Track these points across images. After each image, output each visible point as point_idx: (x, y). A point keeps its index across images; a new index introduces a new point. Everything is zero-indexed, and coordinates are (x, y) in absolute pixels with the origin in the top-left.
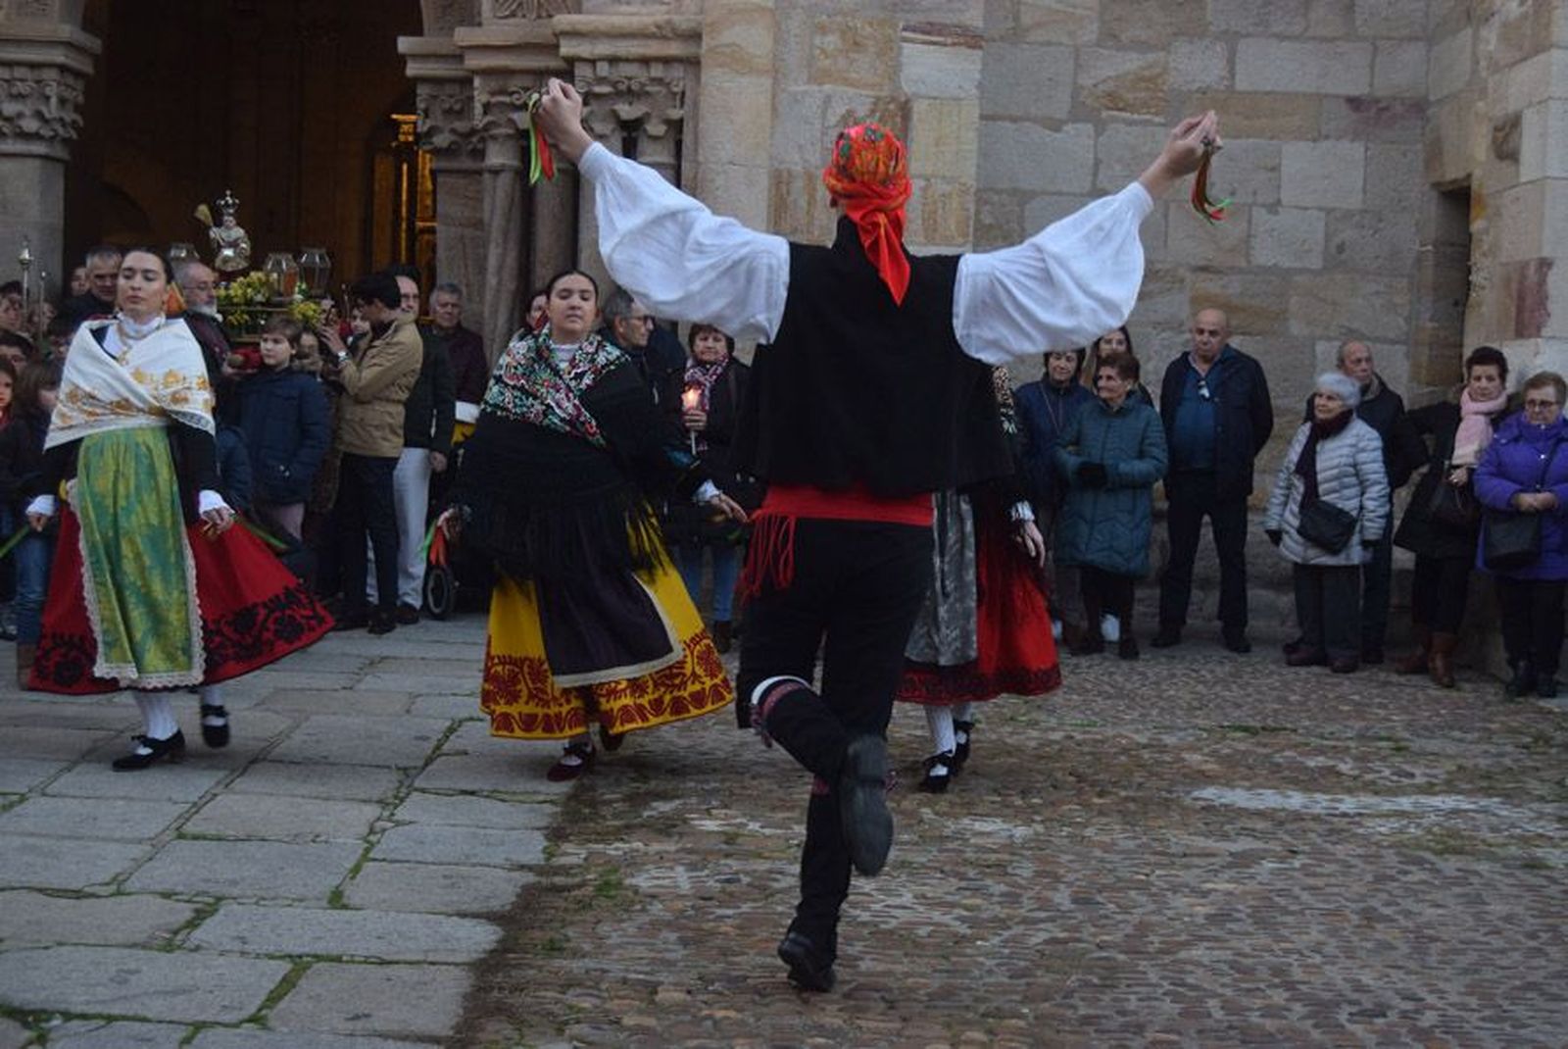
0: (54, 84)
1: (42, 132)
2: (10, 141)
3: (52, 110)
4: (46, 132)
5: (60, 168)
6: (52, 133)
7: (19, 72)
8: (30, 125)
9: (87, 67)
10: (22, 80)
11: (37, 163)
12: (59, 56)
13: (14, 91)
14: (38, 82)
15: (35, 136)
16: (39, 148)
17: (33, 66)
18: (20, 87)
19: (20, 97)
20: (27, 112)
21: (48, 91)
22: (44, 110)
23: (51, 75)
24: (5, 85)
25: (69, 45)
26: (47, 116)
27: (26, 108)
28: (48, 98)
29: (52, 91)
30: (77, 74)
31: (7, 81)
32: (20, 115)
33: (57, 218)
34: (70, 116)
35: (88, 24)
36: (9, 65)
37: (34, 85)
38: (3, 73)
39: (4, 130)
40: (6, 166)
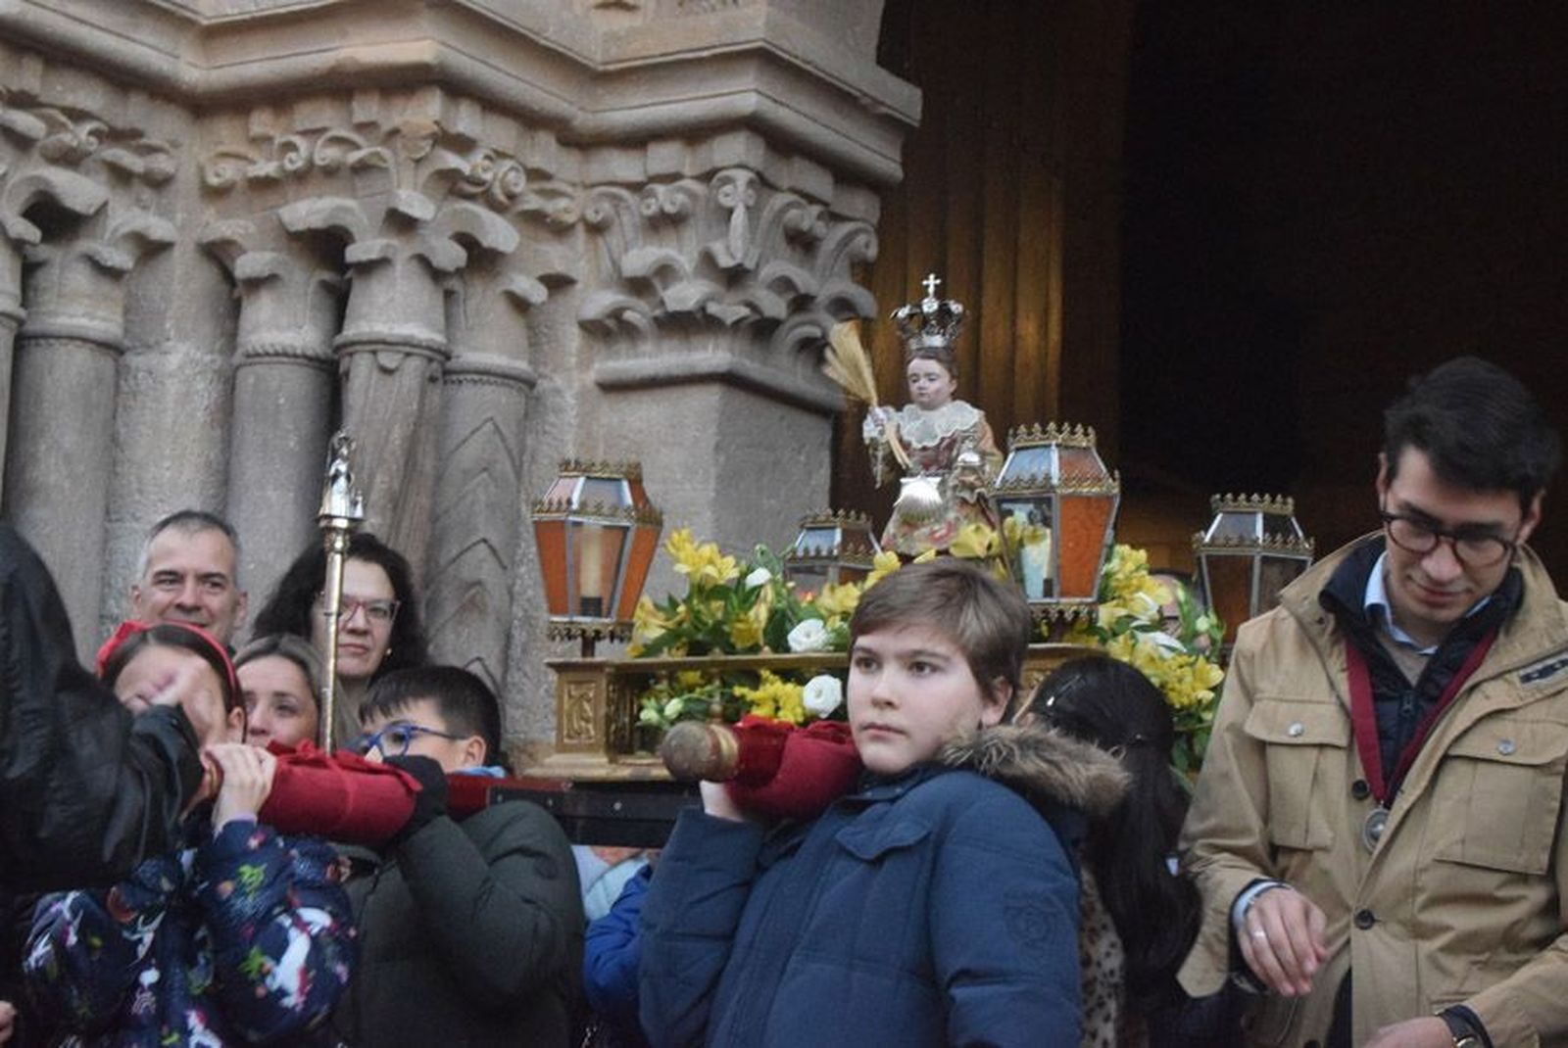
0: (740, 176)
1: (713, 308)
2: (647, 347)
3: (735, 246)
4: (731, 310)
6: (742, 312)
7: (664, 157)
8: (685, 294)
10: (674, 177)
11: (711, 397)
12: (744, 94)
13: (651, 208)
14: (707, 177)
15: (702, 323)
16: (712, 355)
17: (695, 133)
18: (666, 199)
19: (665, 223)
20: (683, 259)
21: (727, 202)
22: (718, 248)
23: (735, 151)
24: (630, 197)
25: (765, 58)
26: (726, 262)
27: (680, 250)
28: (726, 216)
29: (736, 193)
31: (634, 186)
32: (665, 272)
36: (636, 140)
37: (697, 187)
38: (624, 166)
39: (628, 315)
40: (644, 413)
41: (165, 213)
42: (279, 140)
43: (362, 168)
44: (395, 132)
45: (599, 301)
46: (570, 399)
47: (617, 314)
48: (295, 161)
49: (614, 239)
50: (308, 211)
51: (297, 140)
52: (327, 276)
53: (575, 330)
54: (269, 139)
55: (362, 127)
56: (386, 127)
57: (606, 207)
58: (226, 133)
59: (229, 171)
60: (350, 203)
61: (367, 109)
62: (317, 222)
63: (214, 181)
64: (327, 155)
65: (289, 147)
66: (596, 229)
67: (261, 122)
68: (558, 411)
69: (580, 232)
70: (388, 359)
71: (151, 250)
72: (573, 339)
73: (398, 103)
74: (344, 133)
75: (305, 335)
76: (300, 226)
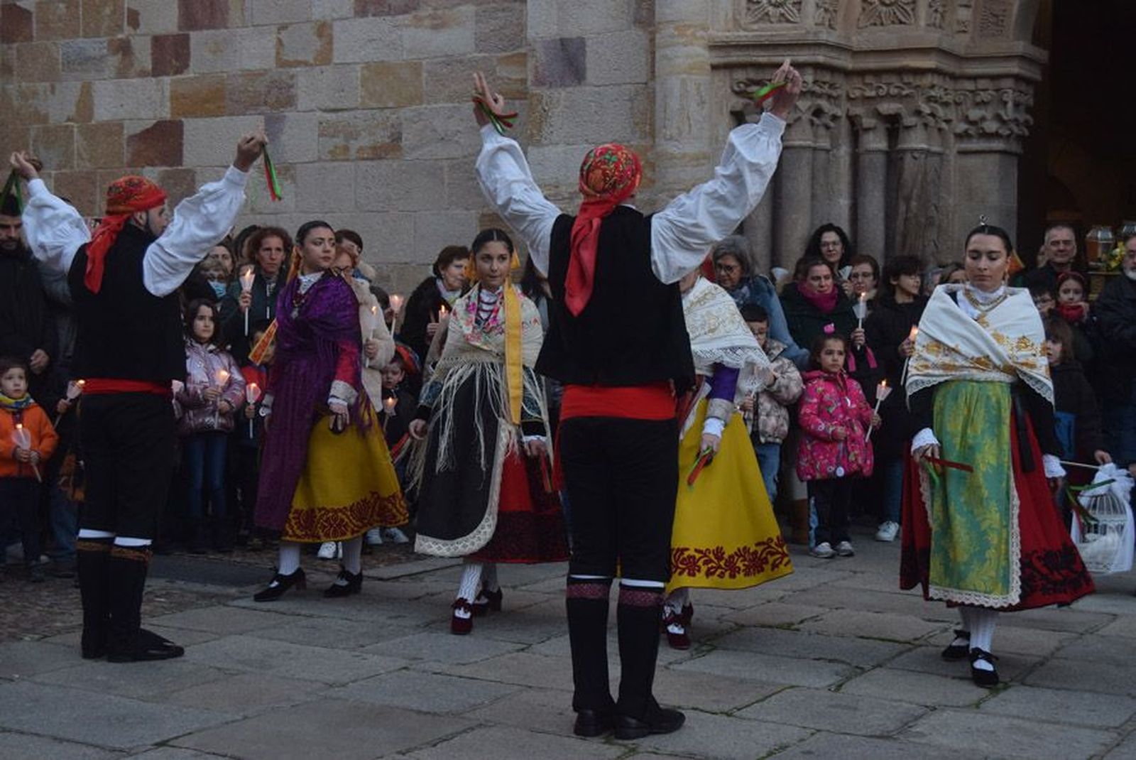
0: (1010, 91)
1: (1000, 131)
2: (975, 140)
3: (1009, 113)
4: (1005, 132)
5: (1015, 161)
6: (1008, 132)
7: (982, 84)
8: (991, 126)
9: (1036, 74)
10: (987, 90)
11: (995, 158)
12: (1014, 68)
13: (978, 99)
14: (997, 90)
15: (996, 135)
16: (997, 145)
17: (993, 77)
18: (984, 96)
19: (984, 104)
20: (989, 115)
21: (1005, 98)
22: (1002, 113)
23: (1008, 83)
24: (970, 95)
25: (1022, 58)
26: (1005, 118)
27: (988, 113)
28: (1005, 103)
29: (1009, 97)
30: (1028, 81)
31: (972, 92)
32: (983, 119)
33: (1013, 203)
34: (1022, 117)
35: (1036, 40)
36: (974, 78)
37: (994, 93)
38: (969, 85)
39: (970, 132)
40: (972, 161)
41: (839, 106)
42: (875, 85)
43: (907, 96)
44: (918, 86)
45: (962, 127)
46: (952, 158)
47: (966, 131)
48: (882, 92)
49: (964, 107)
50: (887, 108)
51: (884, 86)
52: (888, 126)
53: (952, 136)
54: (871, 84)
55: (905, 84)
56: (914, 84)
57: (962, 97)
58: (857, 82)
59: (858, 93)
60: (900, 106)
61: (908, 79)
62: (892, 112)
63: (852, 96)
64: (894, 91)
65: (880, 87)
66: (957, 104)
67: (869, 79)
68: (948, 161)
69: (953, 107)
70: (916, 155)
71: (835, 118)
72: (952, 138)
73: (918, 77)
74: (901, 85)
75: (883, 145)
76: (885, 113)
